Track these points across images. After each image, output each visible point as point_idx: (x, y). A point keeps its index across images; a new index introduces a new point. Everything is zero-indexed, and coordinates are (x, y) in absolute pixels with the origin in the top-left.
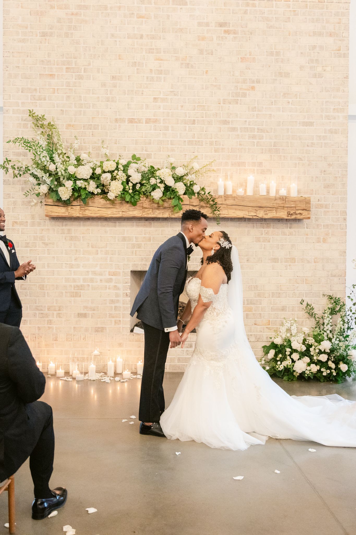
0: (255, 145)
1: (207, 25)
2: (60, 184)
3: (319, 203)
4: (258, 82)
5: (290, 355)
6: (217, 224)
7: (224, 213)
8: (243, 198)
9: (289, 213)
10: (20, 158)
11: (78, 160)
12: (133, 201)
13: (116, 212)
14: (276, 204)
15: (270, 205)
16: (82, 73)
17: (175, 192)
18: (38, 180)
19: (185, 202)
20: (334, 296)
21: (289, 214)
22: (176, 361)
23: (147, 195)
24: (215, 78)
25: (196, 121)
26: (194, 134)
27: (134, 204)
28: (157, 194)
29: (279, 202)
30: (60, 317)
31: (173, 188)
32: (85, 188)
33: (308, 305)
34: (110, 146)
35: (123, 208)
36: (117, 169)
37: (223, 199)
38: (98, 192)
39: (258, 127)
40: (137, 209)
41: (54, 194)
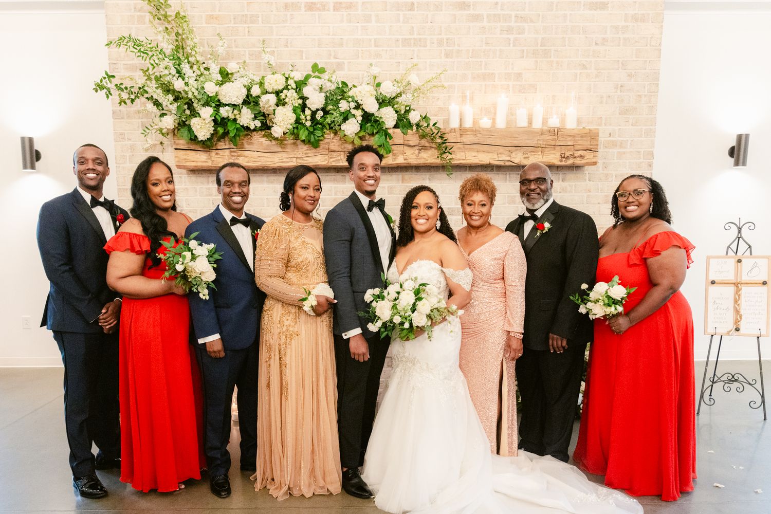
0: (512, 45)
2: (194, 114)
3: (611, 139)
6: (448, 175)
7: (460, 156)
8: (490, 132)
9: (563, 155)
11: (224, 73)
12: (312, 140)
13: (288, 158)
14: (543, 140)
15: (534, 143)
17: (379, 124)
18: (160, 108)
19: (397, 141)
21: (563, 157)
23: (334, 129)
25: (416, 5)
26: (413, 28)
27: (315, 144)
28: (351, 127)
29: (547, 137)
31: (377, 117)
32: (235, 120)
34: (278, 51)
35: (298, 152)
36: (286, 88)
37: (458, 134)
38: (256, 127)
39: (517, 12)
40: (320, 154)
41: (184, 131)
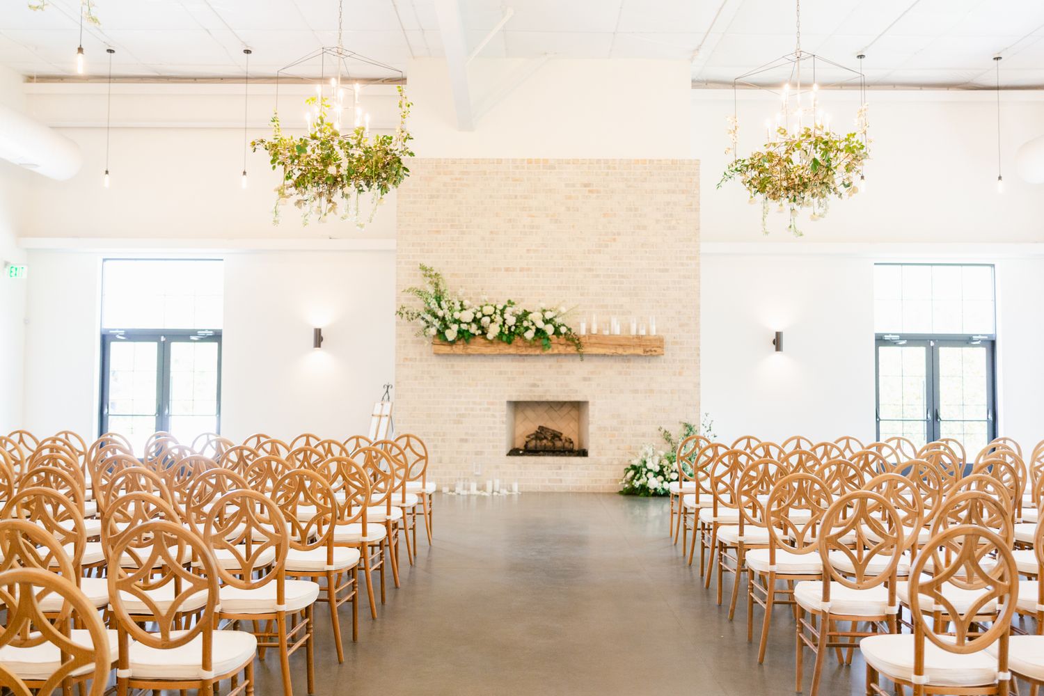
0: (617, 290)
1: (574, 186)
2: (447, 327)
3: (675, 340)
4: (619, 234)
5: (646, 474)
7: (588, 350)
9: (645, 350)
10: (411, 303)
11: (461, 305)
13: (494, 350)
14: (635, 342)
15: (629, 344)
16: (465, 229)
17: (545, 334)
18: (428, 323)
19: (553, 342)
20: (689, 424)
22: (547, 482)
23: (521, 335)
24: (581, 232)
25: (564, 270)
26: (563, 281)
27: (509, 342)
28: (529, 335)
29: (637, 340)
30: (444, 442)
31: (543, 330)
32: (468, 331)
33: (665, 432)
34: (489, 292)
35: (500, 347)
36: (495, 313)
37: (587, 338)
38: (479, 334)
39: (620, 273)
40: (512, 348)
41: (442, 335)
